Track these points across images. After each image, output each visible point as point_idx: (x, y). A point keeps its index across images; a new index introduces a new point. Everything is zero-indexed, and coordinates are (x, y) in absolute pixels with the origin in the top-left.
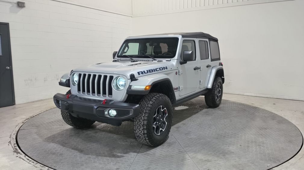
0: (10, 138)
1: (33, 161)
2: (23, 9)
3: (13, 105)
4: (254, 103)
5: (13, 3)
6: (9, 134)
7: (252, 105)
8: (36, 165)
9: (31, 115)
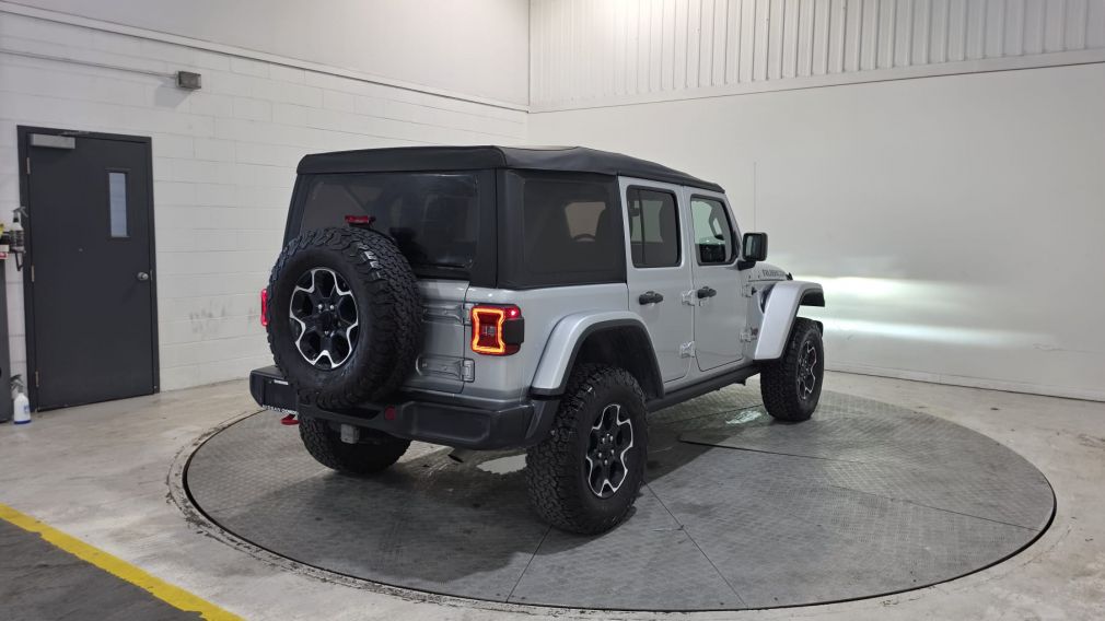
0: (167, 484)
1: (248, 545)
2: (193, 93)
3: (153, 393)
4: (926, 404)
5: (167, 75)
6: (163, 475)
7: (919, 410)
8: (258, 555)
9: (217, 423)
